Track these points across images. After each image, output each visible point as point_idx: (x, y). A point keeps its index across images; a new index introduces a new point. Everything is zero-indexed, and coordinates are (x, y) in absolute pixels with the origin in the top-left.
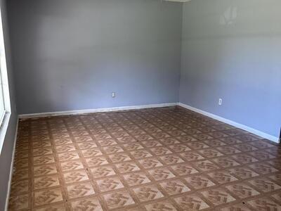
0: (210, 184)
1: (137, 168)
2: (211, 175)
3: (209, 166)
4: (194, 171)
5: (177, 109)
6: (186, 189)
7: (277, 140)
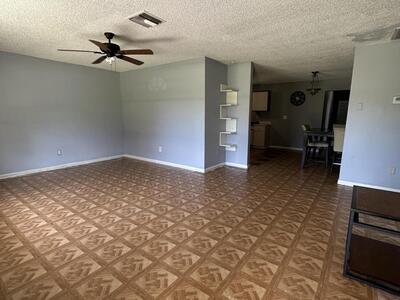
0: (170, 208)
1: (105, 212)
2: (168, 202)
3: (164, 196)
4: (155, 203)
5: (124, 160)
6: (153, 217)
7: (203, 171)
